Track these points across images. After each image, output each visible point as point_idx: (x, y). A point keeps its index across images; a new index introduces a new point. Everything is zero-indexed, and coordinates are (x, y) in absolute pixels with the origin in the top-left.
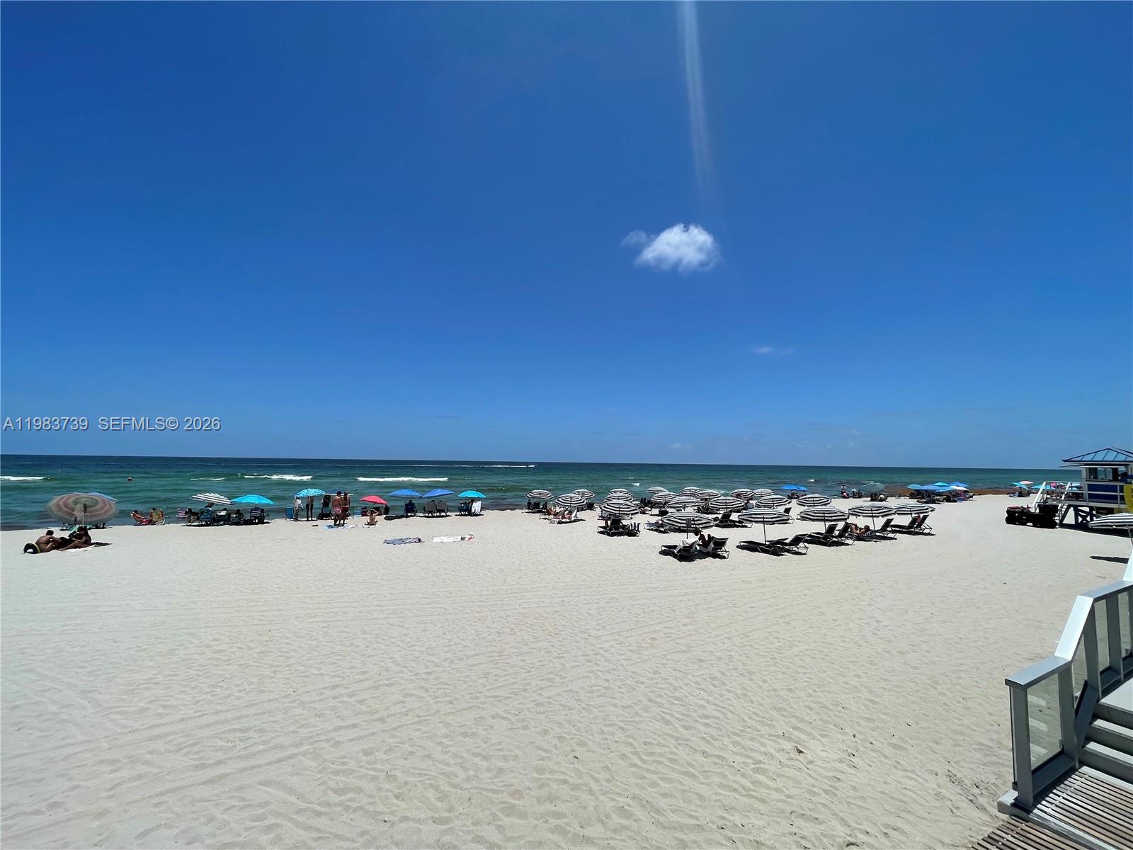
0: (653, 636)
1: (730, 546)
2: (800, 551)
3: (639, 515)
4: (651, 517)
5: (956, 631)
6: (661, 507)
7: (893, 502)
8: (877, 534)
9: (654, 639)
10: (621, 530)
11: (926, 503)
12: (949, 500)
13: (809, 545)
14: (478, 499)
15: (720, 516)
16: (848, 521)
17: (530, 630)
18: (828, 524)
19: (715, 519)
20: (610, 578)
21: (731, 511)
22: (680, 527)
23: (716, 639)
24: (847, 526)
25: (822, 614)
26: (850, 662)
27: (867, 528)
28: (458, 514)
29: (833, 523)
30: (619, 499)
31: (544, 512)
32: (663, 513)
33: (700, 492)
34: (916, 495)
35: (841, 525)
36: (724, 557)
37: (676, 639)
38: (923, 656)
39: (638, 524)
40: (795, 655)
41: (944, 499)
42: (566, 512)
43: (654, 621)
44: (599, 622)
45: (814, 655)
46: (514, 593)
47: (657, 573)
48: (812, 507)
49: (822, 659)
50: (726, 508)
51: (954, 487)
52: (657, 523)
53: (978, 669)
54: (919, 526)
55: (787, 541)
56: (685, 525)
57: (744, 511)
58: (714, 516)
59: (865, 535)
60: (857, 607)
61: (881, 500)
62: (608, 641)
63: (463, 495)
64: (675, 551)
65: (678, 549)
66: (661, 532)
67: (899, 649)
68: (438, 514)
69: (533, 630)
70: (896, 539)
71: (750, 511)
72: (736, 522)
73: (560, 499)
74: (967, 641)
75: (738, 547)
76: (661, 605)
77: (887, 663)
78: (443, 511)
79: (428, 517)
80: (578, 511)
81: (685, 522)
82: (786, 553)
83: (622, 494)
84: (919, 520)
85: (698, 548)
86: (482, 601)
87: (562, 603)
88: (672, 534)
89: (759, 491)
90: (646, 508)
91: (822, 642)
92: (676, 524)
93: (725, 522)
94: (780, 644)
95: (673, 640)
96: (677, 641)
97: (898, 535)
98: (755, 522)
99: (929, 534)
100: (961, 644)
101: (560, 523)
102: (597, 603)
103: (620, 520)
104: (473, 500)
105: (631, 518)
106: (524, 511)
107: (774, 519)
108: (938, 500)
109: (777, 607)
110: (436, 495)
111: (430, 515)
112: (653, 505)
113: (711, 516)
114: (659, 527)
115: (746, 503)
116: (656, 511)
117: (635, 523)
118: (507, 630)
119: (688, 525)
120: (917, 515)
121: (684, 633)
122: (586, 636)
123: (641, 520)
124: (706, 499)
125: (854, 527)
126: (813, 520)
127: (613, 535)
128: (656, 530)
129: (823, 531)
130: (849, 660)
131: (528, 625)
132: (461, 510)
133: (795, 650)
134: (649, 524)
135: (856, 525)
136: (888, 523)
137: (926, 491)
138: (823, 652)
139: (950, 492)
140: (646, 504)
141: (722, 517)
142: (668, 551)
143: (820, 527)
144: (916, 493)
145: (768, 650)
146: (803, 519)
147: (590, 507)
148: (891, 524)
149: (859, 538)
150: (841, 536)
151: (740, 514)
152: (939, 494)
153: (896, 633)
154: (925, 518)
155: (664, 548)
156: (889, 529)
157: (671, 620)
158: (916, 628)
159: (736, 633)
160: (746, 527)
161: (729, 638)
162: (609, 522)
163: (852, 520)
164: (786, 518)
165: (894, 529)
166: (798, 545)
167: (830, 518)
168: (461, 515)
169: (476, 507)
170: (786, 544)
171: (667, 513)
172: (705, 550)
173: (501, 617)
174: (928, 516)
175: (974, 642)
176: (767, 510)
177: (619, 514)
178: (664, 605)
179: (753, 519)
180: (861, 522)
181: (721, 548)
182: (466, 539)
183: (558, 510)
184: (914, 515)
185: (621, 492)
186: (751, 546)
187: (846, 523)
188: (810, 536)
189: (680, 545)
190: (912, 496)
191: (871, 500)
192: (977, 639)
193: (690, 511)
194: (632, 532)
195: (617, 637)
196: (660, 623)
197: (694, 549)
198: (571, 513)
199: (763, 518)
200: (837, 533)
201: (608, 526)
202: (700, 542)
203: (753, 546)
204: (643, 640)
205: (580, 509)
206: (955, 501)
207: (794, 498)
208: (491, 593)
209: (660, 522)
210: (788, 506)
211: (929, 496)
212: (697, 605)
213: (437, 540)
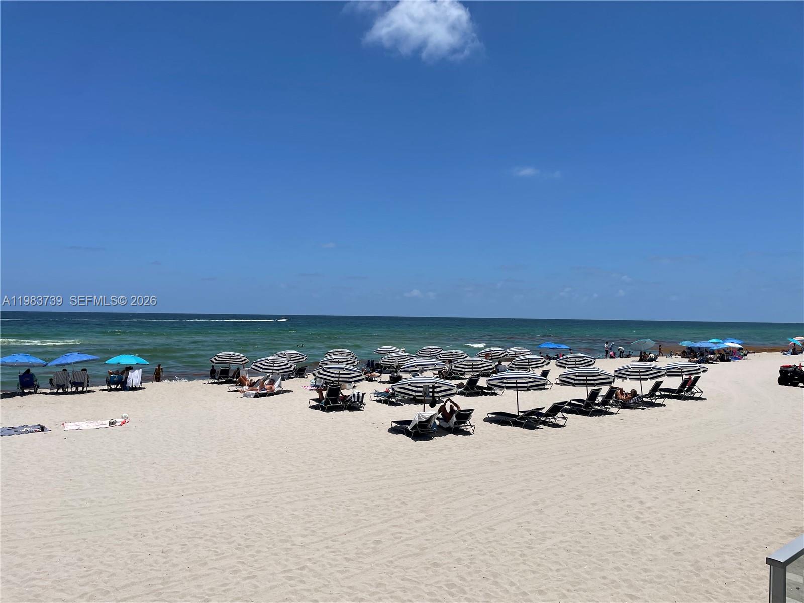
0: (378, 538)
1: (476, 419)
2: (558, 422)
3: (365, 382)
4: (381, 384)
5: (722, 508)
6: (393, 372)
7: (663, 362)
8: (645, 400)
9: (378, 542)
10: (340, 403)
11: (699, 362)
12: (722, 359)
13: (569, 416)
14: (138, 366)
15: (465, 382)
16: (614, 385)
17: (210, 544)
18: (590, 389)
19: (459, 386)
20: (324, 467)
21: (478, 376)
22: (414, 397)
23: (456, 536)
24: (612, 391)
25: (580, 497)
26: (609, 553)
27: (634, 393)
28: (105, 387)
29: (596, 388)
30: (338, 362)
31: (235, 382)
32: (395, 380)
33: (443, 352)
34: (689, 353)
35: (605, 390)
36: (468, 433)
37: (407, 539)
38: (687, 540)
39: (363, 394)
40: (548, 549)
41: (718, 358)
42: (267, 382)
43: (380, 518)
44: (308, 525)
45: (569, 547)
46: (188, 495)
47: (385, 457)
48: (573, 370)
49: (579, 552)
50: (473, 372)
51: (728, 344)
52: (387, 392)
53: (742, 549)
54: (690, 389)
55: (544, 411)
56: (421, 394)
57: (494, 375)
58: (458, 382)
59: (632, 402)
60: (619, 487)
61: (651, 360)
62: (318, 550)
63: (114, 360)
64: (409, 428)
65: (412, 425)
66: (392, 404)
67: (663, 533)
68: (74, 389)
69: (215, 543)
70: (664, 405)
71: (500, 375)
72: (485, 388)
73: (258, 364)
74: (733, 519)
75: (486, 420)
76: (389, 497)
77: (649, 551)
78: (82, 385)
79: (57, 394)
80: (283, 379)
81: (421, 390)
82: (541, 426)
83: (343, 356)
84: (690, 383)
85: (437, 422)
86: (140, 510)
87: (257, 503)
88: (406, 407)
89: (513, 350)
90: (374, 373)
91: (580, 531)
92: (410, 393)
93: (472, 390)
94: (530, 537)
95: (402, 541)
96: (407, 542)
97: (667, 401)
98: (507, 388)
99: (700, 399)
100: (727, 522)
101: (256, 396)
102: (305, 500)
103: (339, 389)
104: (129, 368)
105: (354, 387)
106: (206, 382)
107: (529, 385)
108: (711, 359)
109: (529, 492)
110: (69, 362)
111: (61, 391)
112: (382, 369)
113: (454, 383)
114: (389, 397)
115: (497, 366)
116: (386, 377)
117: (358, 394)
118: (177, 548)
119: (425, 394)
120: (688, 377)
121: (416, 531)
122: (289, 545)
123: (367, 389)
124: (450, 361)
125: (619, 392)
126: (574, 385)
127: (330, 409)
128: (385, 402)
129: (585, 398)
130: (609, 550)
131: (208, 537)
132: (109, 383)
133: (548, 543)
134: (377, 394)
135: (621, 390)
136: (657, 387)
137: (699, 348)
138: (580, 542)
139: (724, 350)
140: (373, 368)
141: (468, 384)
142: (400, 428)
143: (581, 393)
144: (689, 351)
145: (517, 546)
146: (563, 383)
147: (300, 373)
148: (661, 387)
149: (625, 405)
150: (604, 403)
151: (489, 379)
152: (713, 353)
153: (659, 515)
154: (697, 379)
155: (394, 425)
156: (658, 394)
157: (401, 516)
158: (682, 507)
159: (480, 527)
160: (496, 394)
161: (471, 534)
162: (324, 393)
163: (618, 383)
164: (542, 383)
165: (663, 393)
166: (555, 415)
167: (593, 382)
168: (111, 390)
169: (134, 377)
170: (542, 415)
171: (400, 378)
172: (445, 425)
173: (168, 530)
174: (699, 377)
175: (740, 519)
176: (521, 373)
177: (339, 381)
178: (393, 497)
179: (504, 385)
180: (627, 386)
181: (465, 422)
182: (117, 424)
183: (255, 379)
184: (685, 377)
185: (342, 353)
186: (502, 419)
187: (612, 388)
188: (570, 404)
189: (415, 419)
190: (684, 355)
191: (640, 360)
192: (742, 516)
193: (429, 376)
194: (354, 405)
195: (330, 543)
196: (386, 521)
197: (432, 423)
198: (273, 382)
199: (517, 383)
200: (600, 399)
201: (323, 399)
202: (440, 415)
203: (503, 418)
204: (364, 544)
205: (287, 376)
206: (728, 360)
207: (554, 359)
208: (154, 497)
209: (391, 391)
210: (546, 368)
211: (702, 355)
212: (434, 494)
213: (70, 426)
